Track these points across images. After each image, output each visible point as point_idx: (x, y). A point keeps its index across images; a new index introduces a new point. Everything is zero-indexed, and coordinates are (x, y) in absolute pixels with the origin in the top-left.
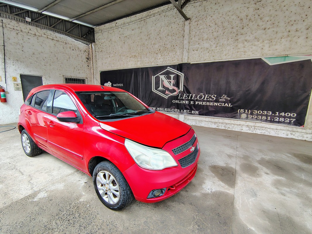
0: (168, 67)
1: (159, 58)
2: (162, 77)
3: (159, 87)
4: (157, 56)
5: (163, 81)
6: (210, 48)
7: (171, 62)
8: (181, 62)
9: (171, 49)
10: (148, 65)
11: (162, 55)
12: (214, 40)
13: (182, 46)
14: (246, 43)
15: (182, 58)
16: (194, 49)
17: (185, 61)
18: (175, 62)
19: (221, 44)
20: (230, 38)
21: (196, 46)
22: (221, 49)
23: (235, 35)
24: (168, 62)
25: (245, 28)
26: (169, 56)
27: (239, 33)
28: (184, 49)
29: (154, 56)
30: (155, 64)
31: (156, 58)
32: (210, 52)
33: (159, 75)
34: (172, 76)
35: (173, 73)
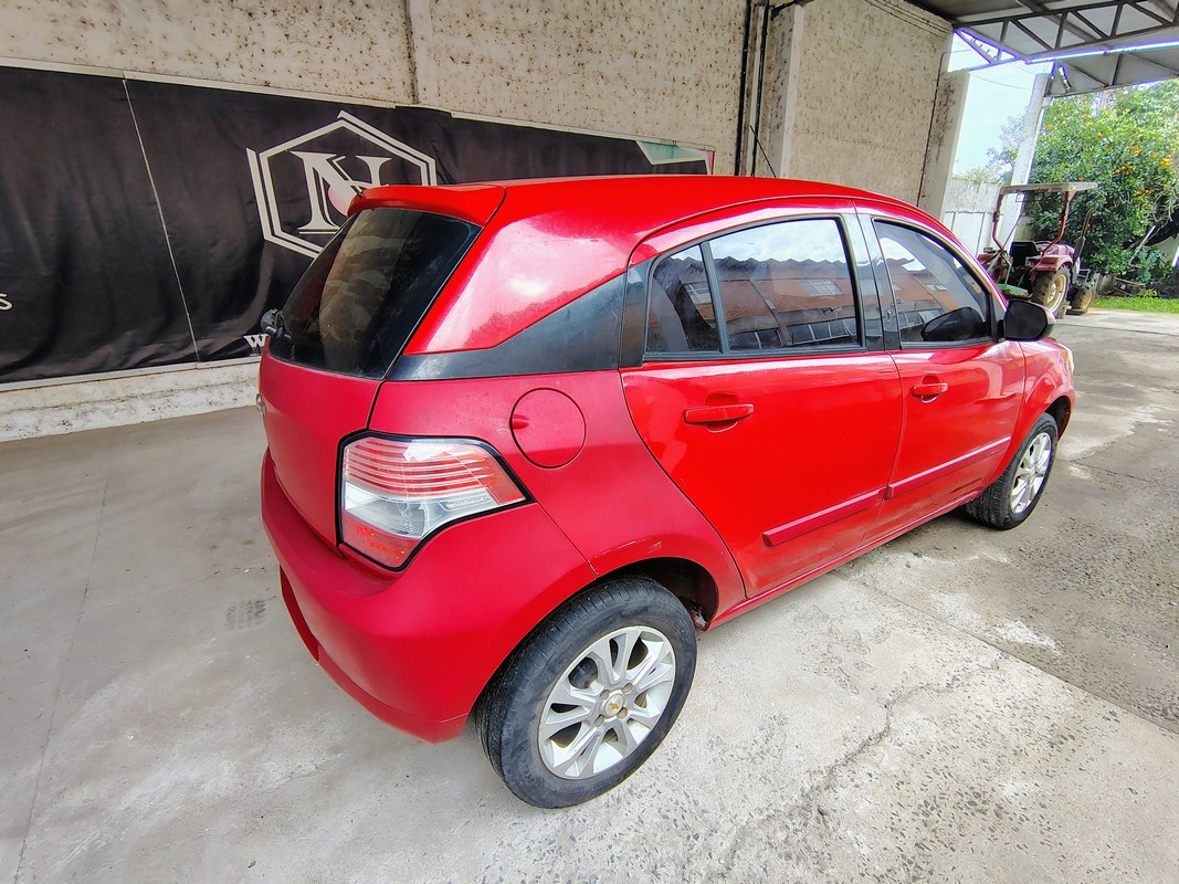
0: (342, 114)
1: (270, 45)
2: (316, 164)
3: (307, 218)
4: (255, 28)
5: (327, 186)
6: (510, 69)
7: (354, 88)
8: (407, 102)
9: (339, 15)
10: (194, 74)
11: (291, 31)
12: (518, 40)
13: (397, 21)
14: (602, 82)
15: (408, 82)
16: (454, 52)
17: (429, 100)
18: (372, 90)
19: (543, 67)
20: (563, 51)
21: (461, 43)
22: (545, 85)
23: (575, 46)
24: (334, 85)
25: (596, 31)
26: (333, 51)
27: (583, 42)
28: (417, 42)
29: (232, 25)
30: (249, 78)
31: (249, 42)
32: (513, 85)
33: (297, 148)
34: (374, 164)
35: (377, 151)
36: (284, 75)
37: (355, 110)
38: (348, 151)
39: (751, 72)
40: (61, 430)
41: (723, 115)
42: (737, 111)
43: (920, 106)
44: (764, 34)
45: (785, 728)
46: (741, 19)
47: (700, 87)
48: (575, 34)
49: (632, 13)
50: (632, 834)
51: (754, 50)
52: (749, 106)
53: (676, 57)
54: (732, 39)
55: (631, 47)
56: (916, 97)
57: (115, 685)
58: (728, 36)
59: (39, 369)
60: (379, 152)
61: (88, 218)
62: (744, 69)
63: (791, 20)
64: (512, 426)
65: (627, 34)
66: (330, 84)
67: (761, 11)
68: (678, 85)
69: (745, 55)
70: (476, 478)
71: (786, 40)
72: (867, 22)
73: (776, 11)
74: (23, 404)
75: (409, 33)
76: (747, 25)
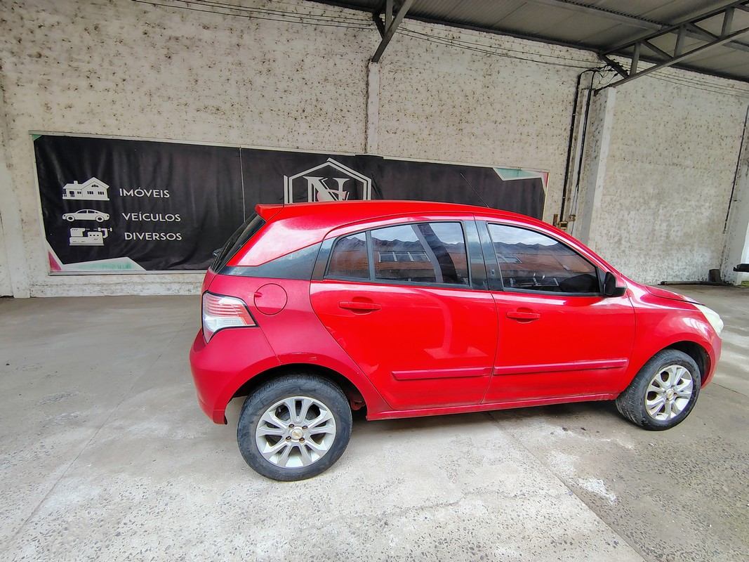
0: (329, 159)
1: (301, 131)
2: (314, 182)
4: (296, 124)
5: (317, 192)
6: (419, 134)
7: (337, 147)
8: (362, 153)
9: (335, 116)
10: (268, 145)
11: (312, 125)
12: (425, 120)
13: (362, 116)
14: (473, 138)
15: (363, 144)
16: (388, 129)
17: (372, 152)
18: (345, 148)
19: (438, 133)
20: (450, 124)
21: (393, 124)
22: (438, 141)
23: (458, 121)
24: (327, 147)
25: (471, 112)
26: (330, 132)
27: (463, 119)
28: (370, 125)
29: (287, 124)
30: (290, 146)
31: (293, 131)
32: (419, 142)
33: (306, 175)
34: (341, 182)
35: (343, 176)
36: (305, 143)
37: (335, 157)
38: (329, 177)
39: (578, 126)
40: (187, 293)
41: (557, 151)
42: (567, 149)
43: (729, 140)
44: (588, 105)
45: (400, 485)
46: (572, 98)
47: (539, 137)
48: (458, 114)
49: (495, 101)
50: (293, 500)
51: (580, 114)
52: (575, 146)
53: (524, 122)
54: (564, 109)
55: (494, 118)
56: (724, 134)
57: (149, 391)
58: (561, 108)
59: (186, 266)
60: (344, 176)
61: (216, 205)
62: (573, 125)
63: (606, 96)
64: (255, 296)
65: (491, 112)
66: (326, 146)
67: (586, 92)
68: (524, 136)
69: (574, 117)
70: (236, 313)
71: (603, 108)
72: (675, 91)
73: (597, 92)
74: (177, 280)
75: (367, 122)
76: (576, 101)
